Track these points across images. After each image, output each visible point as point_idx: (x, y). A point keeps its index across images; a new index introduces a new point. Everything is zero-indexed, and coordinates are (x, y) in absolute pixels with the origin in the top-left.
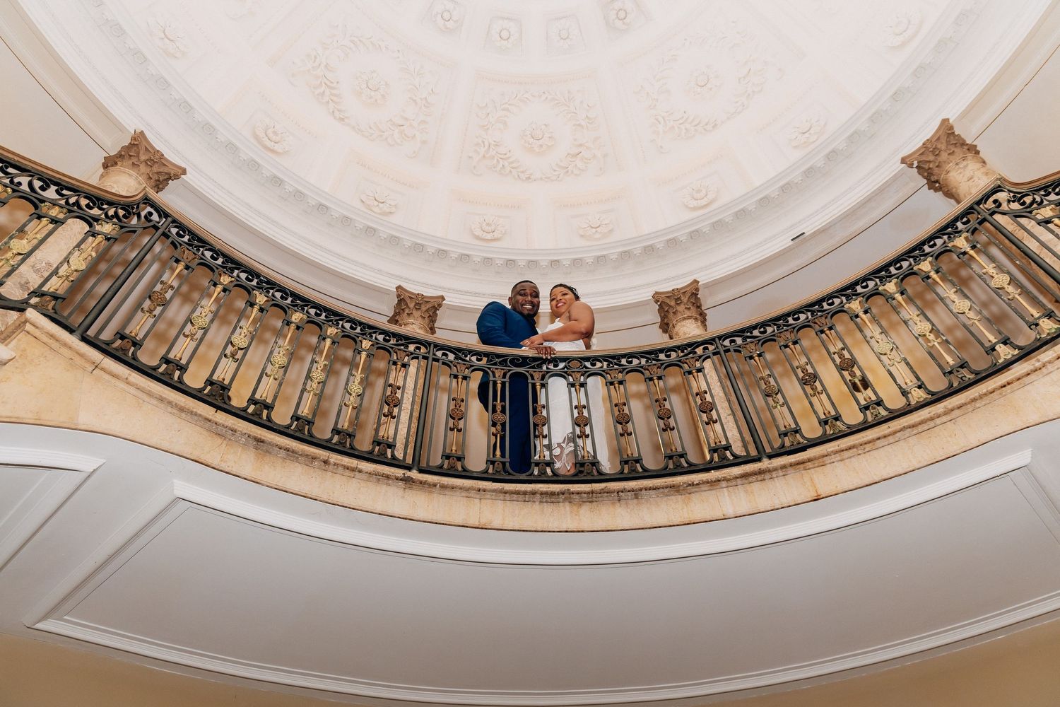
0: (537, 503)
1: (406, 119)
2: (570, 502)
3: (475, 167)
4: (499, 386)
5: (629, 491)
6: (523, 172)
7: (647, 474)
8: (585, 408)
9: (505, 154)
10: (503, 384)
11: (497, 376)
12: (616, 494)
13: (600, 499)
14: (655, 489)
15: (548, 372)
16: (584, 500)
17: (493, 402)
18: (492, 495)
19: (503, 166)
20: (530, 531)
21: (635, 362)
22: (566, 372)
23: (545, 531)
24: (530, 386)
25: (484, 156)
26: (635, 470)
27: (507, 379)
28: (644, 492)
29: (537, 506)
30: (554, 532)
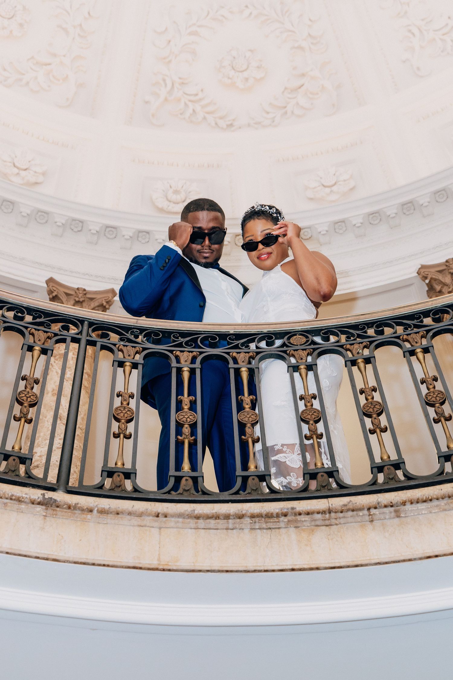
0: (247, 531)
1: (55, 55)
2: (296, 527)
3: (153, 115)
4: (186, 375)
5: (386, 506)
6: (221, 118)
7: (412, 483)
8: (315, 398)
9: (197, 95)
10: (192, 372)
11: (182, 361)
12: (366, 512)
13: (342, 521)
14: (425, 501)
15: (258, 353)
16: (318, 523)
17: (177, 396)
18: (178, 522)
19: (194, 111)
20: (237, 571)
21: (388, 331)
22: (285, 352)
23: (260, 571)
24: (232, 372)
25: (166, 100)
26: (394, 479)
27: (198, 365)
28: (408, 507)
29: (246, 535)
30: (273, 571)
